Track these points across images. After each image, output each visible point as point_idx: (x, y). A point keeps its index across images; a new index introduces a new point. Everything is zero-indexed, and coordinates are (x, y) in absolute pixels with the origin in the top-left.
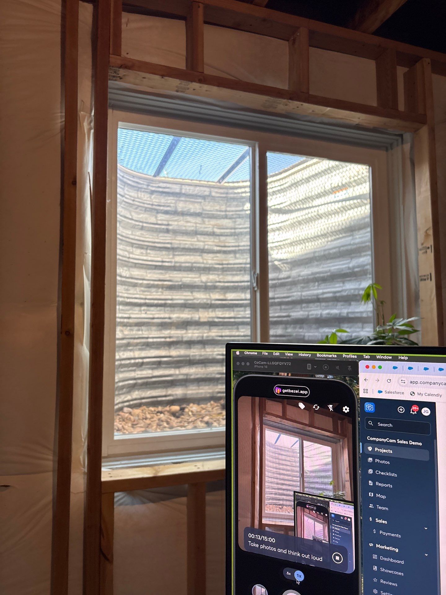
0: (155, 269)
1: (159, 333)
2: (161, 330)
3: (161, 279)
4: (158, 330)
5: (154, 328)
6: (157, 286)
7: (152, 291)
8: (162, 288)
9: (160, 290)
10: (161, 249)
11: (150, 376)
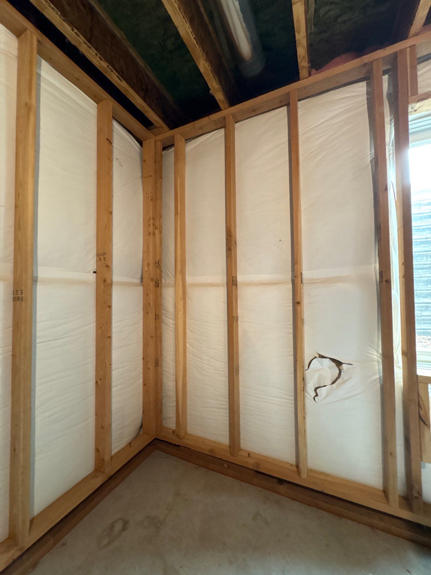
0: (420, 244)
1: (425, 287)
2: (427, 285)
3: (425, 250)
4: (424, 286)
5: (421, 284)
6: (423, 256)
7: (418, 259)
8: (427, 256)
9: (425, 258)
10: (424, 230)
11: (420, 315)
